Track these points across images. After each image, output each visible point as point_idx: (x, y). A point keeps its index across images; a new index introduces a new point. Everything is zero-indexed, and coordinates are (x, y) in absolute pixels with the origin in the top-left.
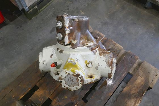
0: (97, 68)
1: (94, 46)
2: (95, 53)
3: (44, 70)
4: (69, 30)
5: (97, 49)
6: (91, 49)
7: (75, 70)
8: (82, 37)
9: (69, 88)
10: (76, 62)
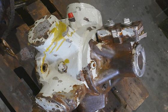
0: (55, 78)
1: (90, 77)
2: (79, 78)
3: (69, 9)
4: (117, 37)
5: (85, 83)
6: (86, 71)
7: (53, 34)
8: (107, 61)
9: (33, 28)
10: (66, 37)
